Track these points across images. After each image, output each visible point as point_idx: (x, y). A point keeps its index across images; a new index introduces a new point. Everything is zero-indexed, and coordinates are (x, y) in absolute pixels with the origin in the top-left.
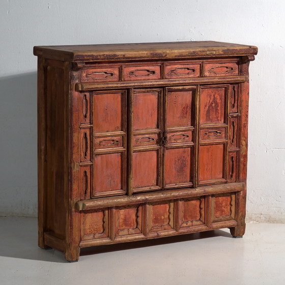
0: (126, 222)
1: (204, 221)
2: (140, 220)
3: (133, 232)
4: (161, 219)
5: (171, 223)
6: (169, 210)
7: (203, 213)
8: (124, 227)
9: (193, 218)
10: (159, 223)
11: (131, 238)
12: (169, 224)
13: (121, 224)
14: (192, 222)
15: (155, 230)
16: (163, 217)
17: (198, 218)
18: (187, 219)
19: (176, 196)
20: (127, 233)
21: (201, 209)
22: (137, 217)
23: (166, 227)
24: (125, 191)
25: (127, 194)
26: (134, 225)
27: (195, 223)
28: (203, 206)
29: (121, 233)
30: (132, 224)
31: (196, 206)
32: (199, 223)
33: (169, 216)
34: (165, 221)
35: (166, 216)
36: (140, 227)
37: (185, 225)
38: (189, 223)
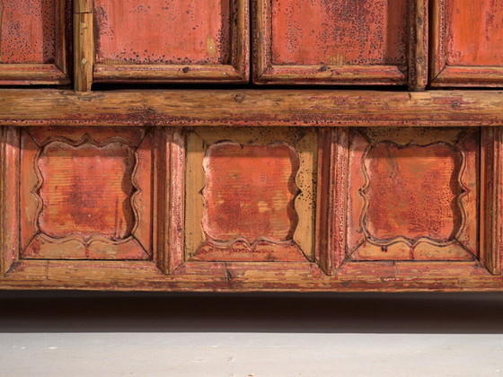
0: (78, 205)
1: (472, 245)
2: (142, 203)
3: (112, 253)
4: (255, 211)
5: (304, 235)
6: (293, 178)
7: (469, 208)
8: (69, 225)
9: (419, 224)
10: (242, 228)
11: (94, 276)
12: (290, 237)
13: (53, 211)
14: (413, 242)
15: (219, 255)
16: (263, 207)
17: (447, 231)
18: (388, 227)
19: (306, 115)
20: (82, 254)
21: (457, 189)
22: (131, 189)
23: (277, 248)
24: (60, 68)
25: (69, 84)
26: (117, 224)
27: (426, 247)
28: (468, 178)
29: (48, 250)
30: (110, 219)
31: (436, 174)
32: (449, 251)
33: (292, 202)
34: (273, 221)
35: (281, 204)
36: (141, 232)
37: (373, 251)
38: (399, 248)
